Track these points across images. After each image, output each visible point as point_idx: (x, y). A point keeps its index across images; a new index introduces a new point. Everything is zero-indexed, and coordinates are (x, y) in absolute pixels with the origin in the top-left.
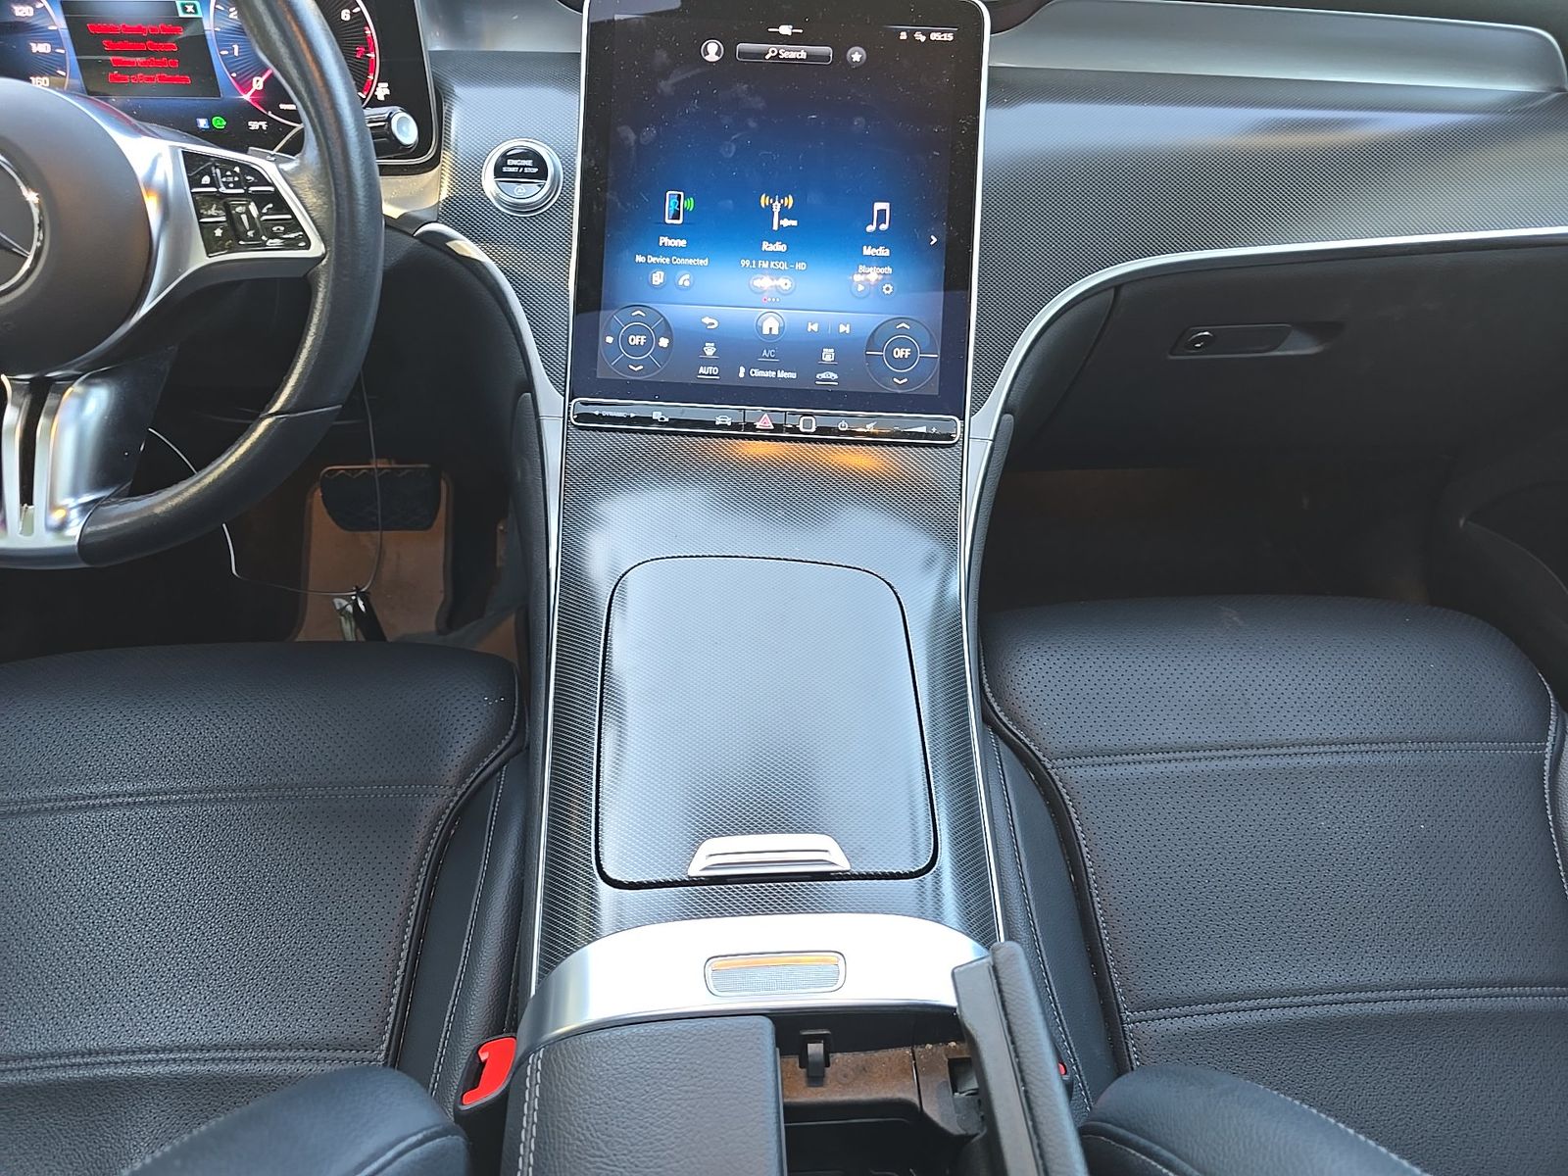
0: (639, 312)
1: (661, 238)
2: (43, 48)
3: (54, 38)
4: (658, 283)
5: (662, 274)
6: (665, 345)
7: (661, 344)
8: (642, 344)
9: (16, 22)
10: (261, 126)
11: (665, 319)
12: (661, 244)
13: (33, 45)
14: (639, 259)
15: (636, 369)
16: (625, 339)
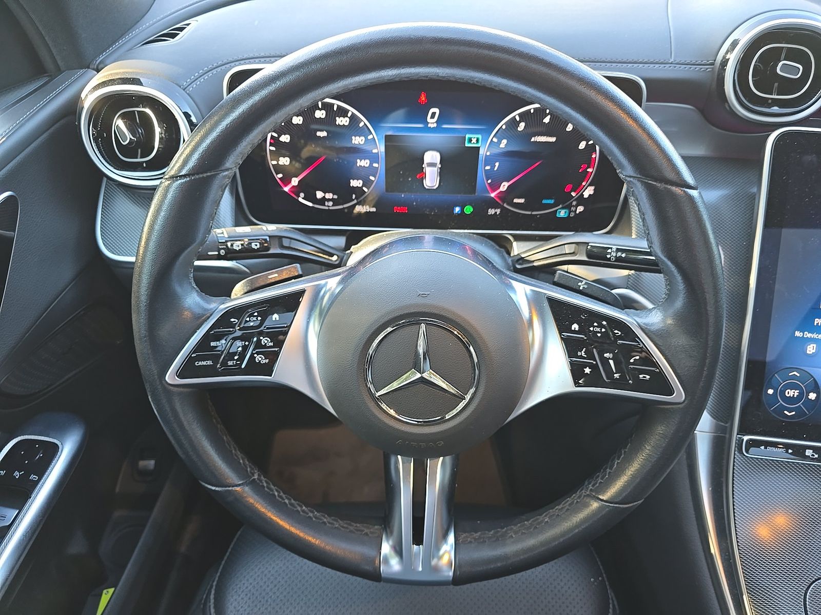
0: (795, 373)
1: (816, 320)
2: (364, 163)
3: (374, 158)
4: (811, 353)
5: (815, 345)
6: (813, 399)
7: (810, 397)
8: (795, 396)
9: (351, 147)
10: (496, 213)
11: (814, 379)
12: (815, 324)
13: (358, 161)
14: (798, 334)
15: (789, 414)
16: (783, 393)
